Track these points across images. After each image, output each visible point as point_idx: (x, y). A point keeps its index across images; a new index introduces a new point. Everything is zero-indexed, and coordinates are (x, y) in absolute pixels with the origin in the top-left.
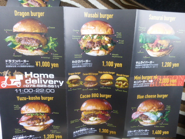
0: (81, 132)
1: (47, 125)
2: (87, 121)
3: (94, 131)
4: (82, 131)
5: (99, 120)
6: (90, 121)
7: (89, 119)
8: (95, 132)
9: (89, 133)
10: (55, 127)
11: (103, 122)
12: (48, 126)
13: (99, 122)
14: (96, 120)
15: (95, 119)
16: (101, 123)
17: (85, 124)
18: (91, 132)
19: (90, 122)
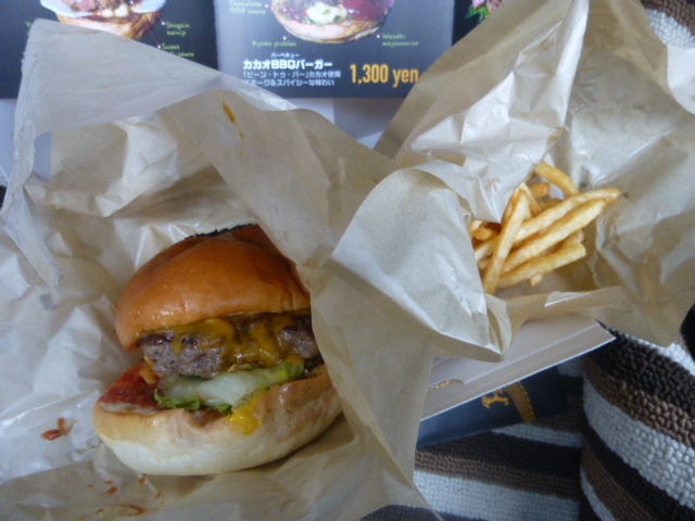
0: (275, 74)
1: (144, 18)
2: (300, 21)
3: (331, 74)
4: (279, 71)
5: (347, 19)
6: (312, 22)
7: (305, 14)
8: (336, 79)
9: (312, 83)
10: (172, 30)
11: (366, 29)
12: (147, 23)
13: (349, 33)
14: (337, 20)
15: (331, 17)
16: (357, 37)
17: (292, 38)
18: (318, 83)
19: (313, 27)
